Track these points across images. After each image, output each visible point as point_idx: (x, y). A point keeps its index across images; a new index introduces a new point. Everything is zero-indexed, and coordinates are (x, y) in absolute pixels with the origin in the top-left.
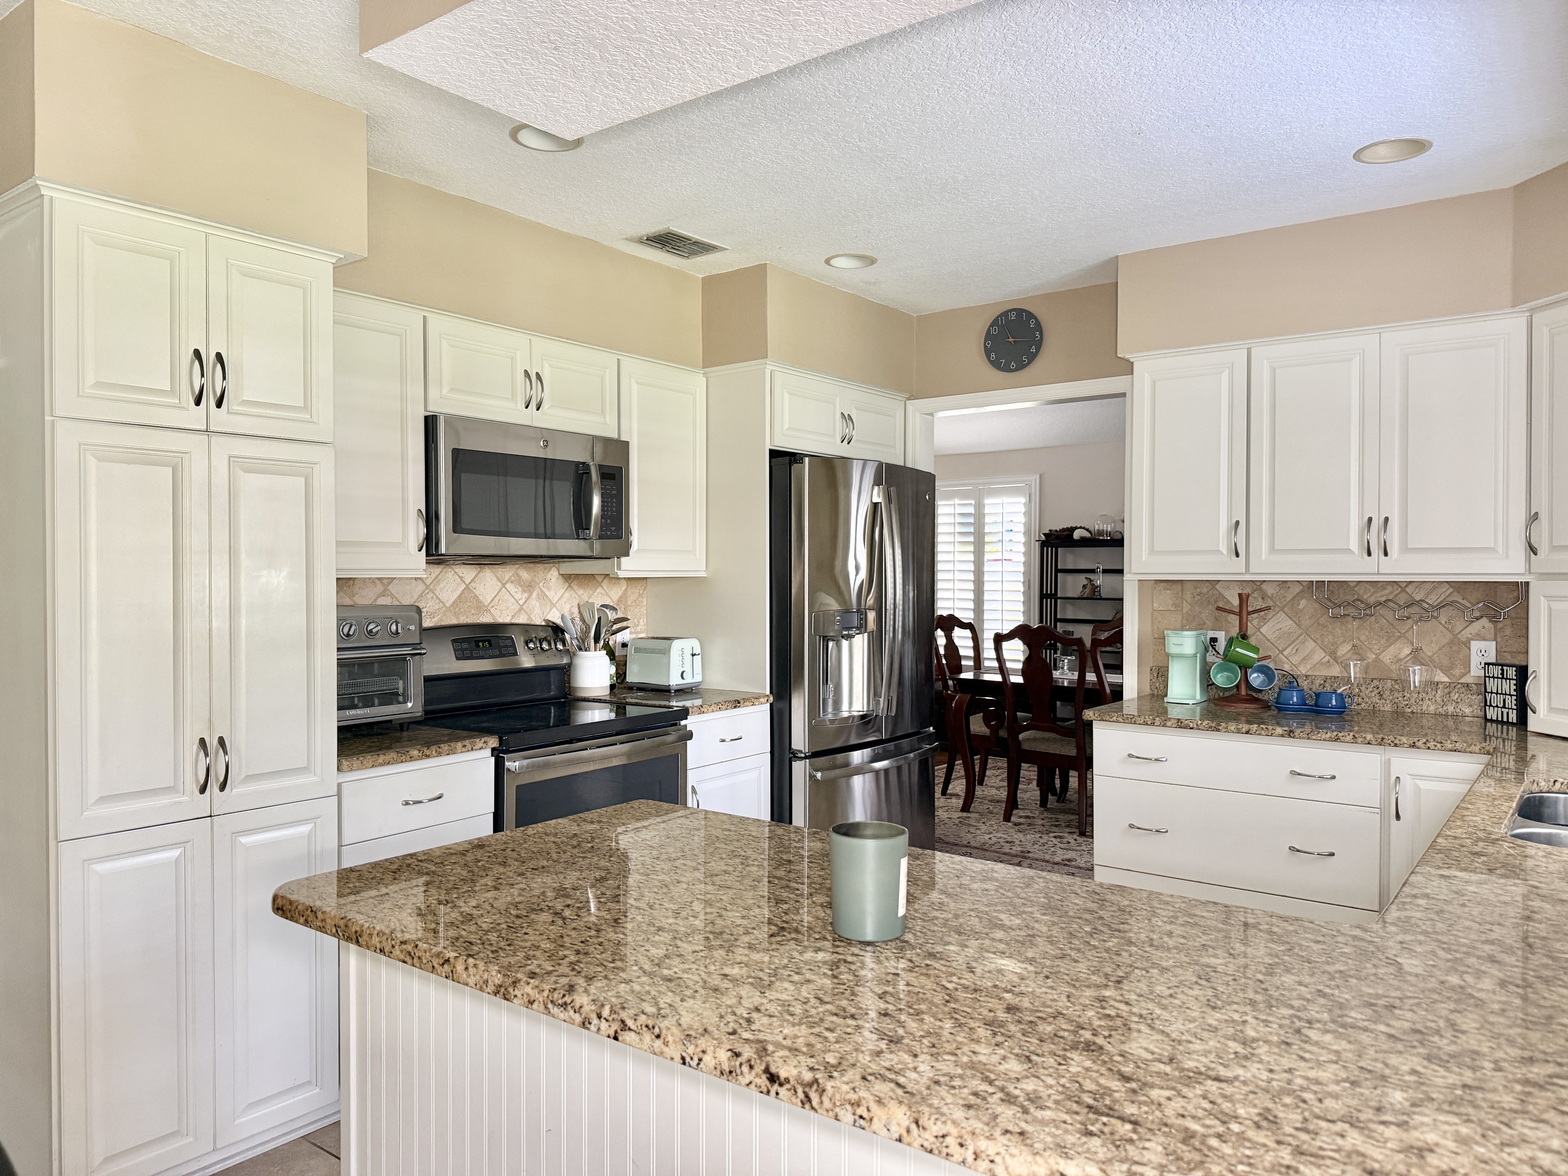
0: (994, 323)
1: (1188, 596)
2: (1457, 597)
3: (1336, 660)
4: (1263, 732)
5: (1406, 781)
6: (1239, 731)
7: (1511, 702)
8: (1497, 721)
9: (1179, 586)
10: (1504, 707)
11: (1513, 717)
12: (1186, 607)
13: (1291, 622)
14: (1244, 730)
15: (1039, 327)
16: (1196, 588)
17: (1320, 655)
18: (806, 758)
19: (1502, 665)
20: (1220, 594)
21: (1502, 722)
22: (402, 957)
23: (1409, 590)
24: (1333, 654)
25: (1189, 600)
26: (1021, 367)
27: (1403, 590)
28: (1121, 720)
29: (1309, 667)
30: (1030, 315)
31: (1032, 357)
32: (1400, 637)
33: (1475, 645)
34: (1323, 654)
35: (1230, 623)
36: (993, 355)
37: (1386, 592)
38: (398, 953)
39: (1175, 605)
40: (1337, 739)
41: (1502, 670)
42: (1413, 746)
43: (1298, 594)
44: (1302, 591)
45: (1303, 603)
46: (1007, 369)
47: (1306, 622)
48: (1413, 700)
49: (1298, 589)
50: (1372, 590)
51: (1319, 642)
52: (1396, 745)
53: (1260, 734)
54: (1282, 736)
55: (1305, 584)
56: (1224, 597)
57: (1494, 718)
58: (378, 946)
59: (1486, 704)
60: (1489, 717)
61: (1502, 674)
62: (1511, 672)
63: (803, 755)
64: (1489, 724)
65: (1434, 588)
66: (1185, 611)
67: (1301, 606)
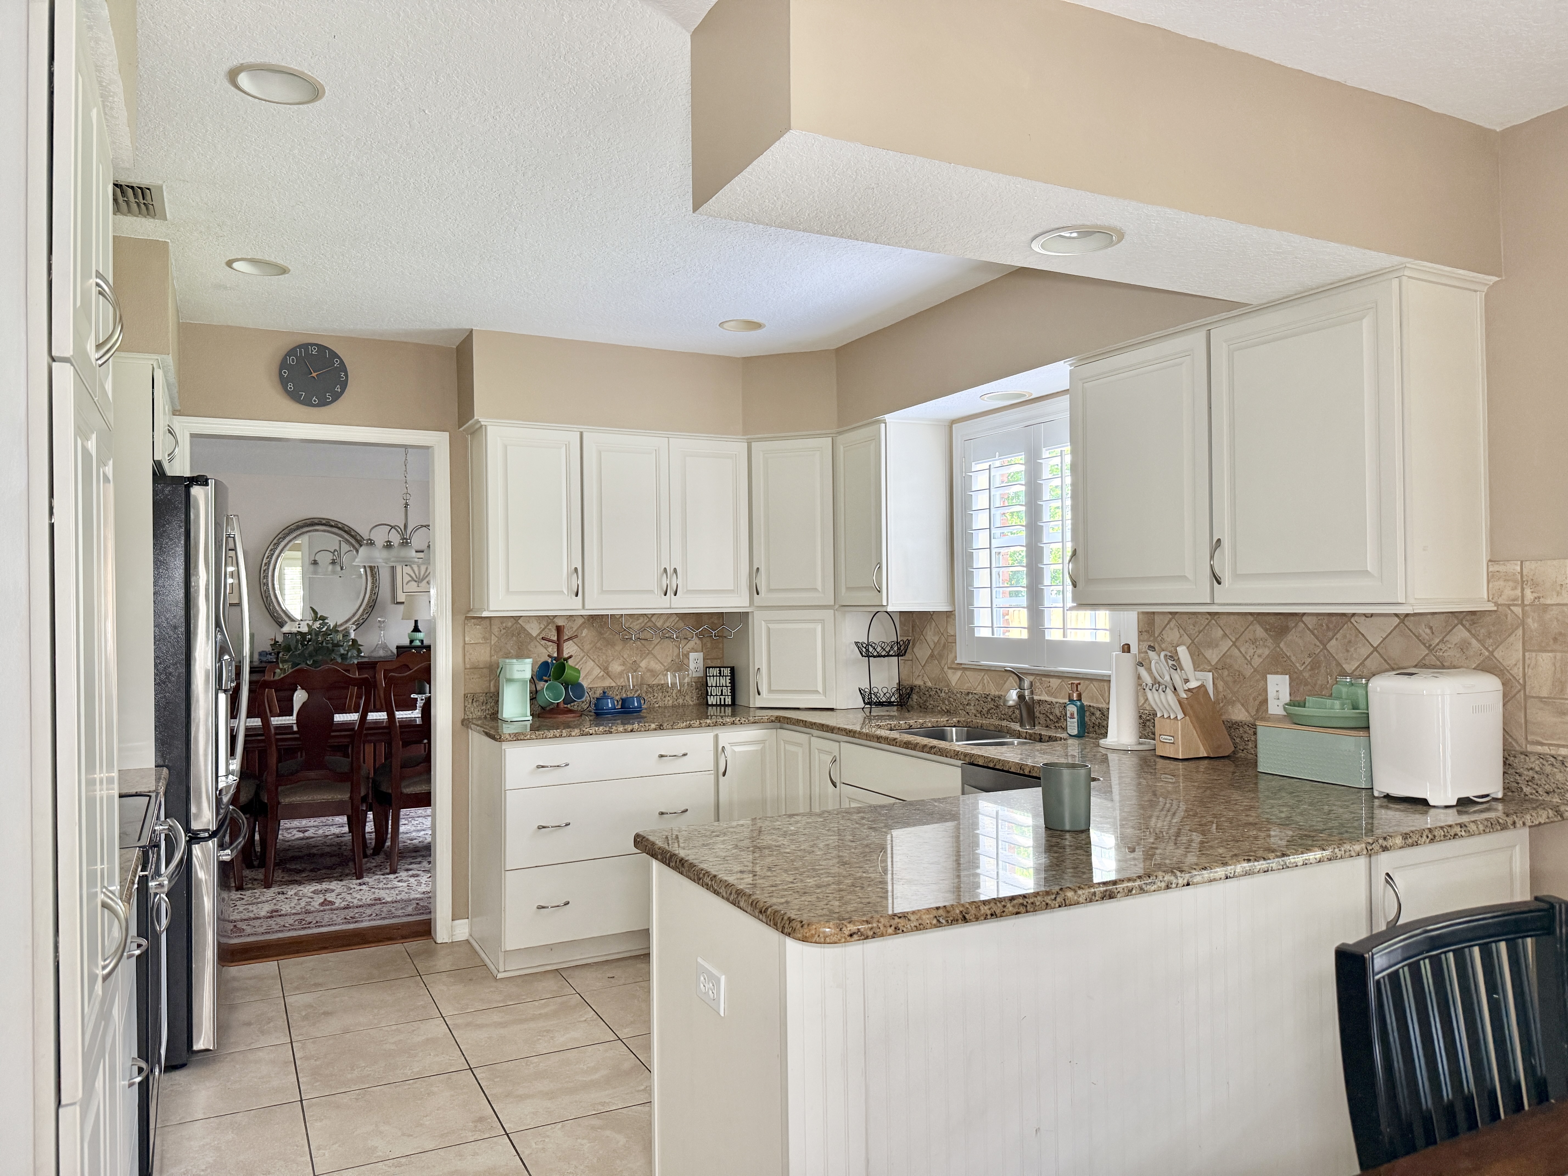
0: (291, 352)
1: (495, 630)
2: (681, 624)
3: (607, 674)
5: (728, 747)
7: (727, 691)
8: (716, 705)
9: (488, 621)
10: (722, 695)
11: (729, 701)
12: (494, 640)
13: (576, 647)
15: (343, 367)
16: (502, 623)
17: (597, 671)
18: (211, 837)
19: (720, 667)
20: (522, 627)
21: (720, 705)
23: (653, 619)
24: (606, 670)
25: (497, 634)
26: (323, 403)
27: (650, 620)
29: (589, 681)
30: (334, 355)
31: (336, 397)
32: (648, 654)
33: (692, 656)
34: (599, 671)
35: (530, 651)
36: (290, 386)
37: (640, 621)
39: (484, 638)
40: (690, 726)
41: (720, 671)
43: (581, 626)
44: (584, 623)
45: (585, 632)
46: (307, 403)
47: (587, 647)
48: (659, 698)
49: (581, 621)
50: (631, 620)
51: (596, 661)
52: (724, 725)
53: (640, 731)
54: (655, 729)
55: (585, 617)
56: (525, 630)
57: (714, 703)
59: (707, 694)
60: (710, 703)
61: (720, 673)
62: (727, 672)
63: (207, 835)
64: (710, 708)
65: (668, 618)
66: (493, 643)
67: (584, 634)
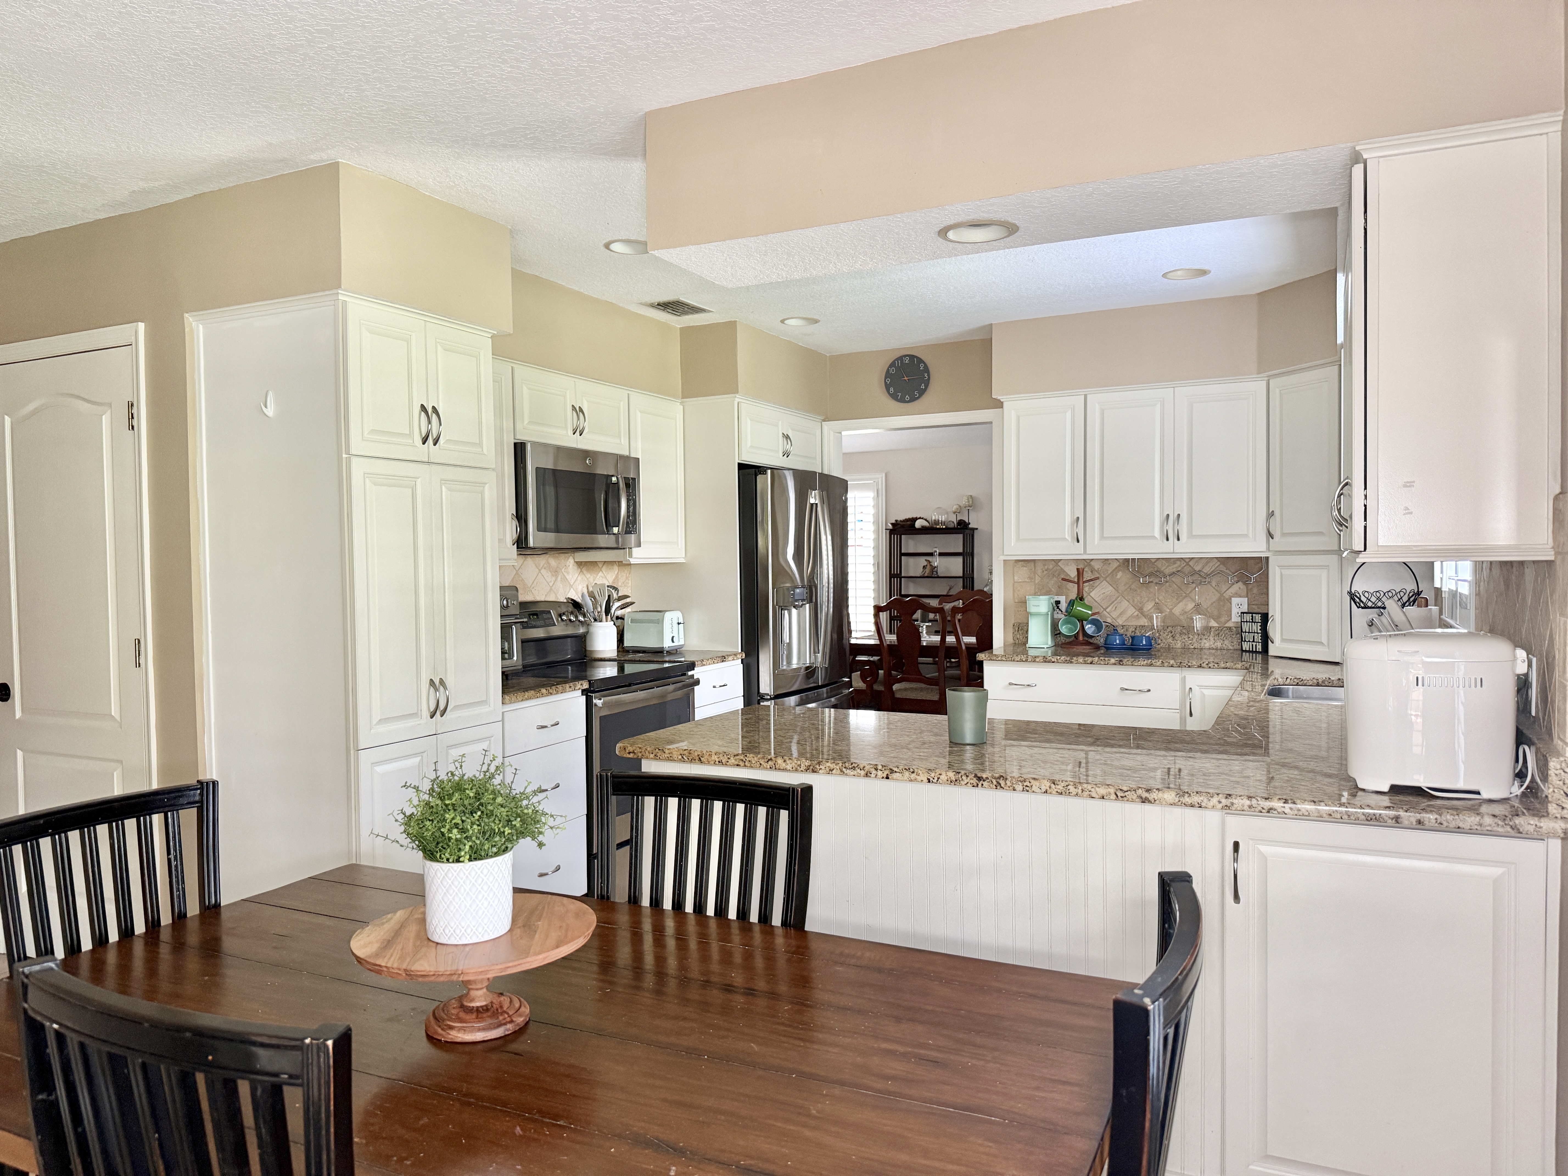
0: (892, 365)
1: (1039, 572)
2: (1223, 568)
3: (1142, 613)
4: (1102, 662)
5: (1196, 690)
6: (1085, 663)
7: (1258, 638)
8: (1249, 651)
9: (1032, 564)
10: (1254, 641)
11: (1259, 648)
12: (1038, 579)
13: (1111, 588)
14: (1089, 662)
15: (927, 370)
16: (1044, 565)
17: (1131, 611)
18: (773, 698)
19: (1252, 613)
20: (1062, 569)
21: (1252, 652)
22: (736, 763)
23: (1191, 563)
24: (1140, 610)
25: (1040, 574)
26: (913, 399)
27: (1188, 564)
28: (1004, 659)
29: (1124, 619)
30: (920, 361)
31: (922, 393)
32: (1186, 596)
33: (1235, 601)
34: (1134, 610)
35: (1069, 590)
36: (892, 389)
37: (1175, 566)
38: (733, 761)
39: (1030, 578)
40: (1151, 665)
41: (1252, 616)
42: (1200, 666)
43: (1116, 568)
44: (1119, 566)
45: (1120, 575)
46: (902, 400)
47: (1122, 588)
48: (1194, 640)
49: (1116, 564)
50: (1167, 564)
51: (1131, 601)
52: (1189, 667)
53: (1100, 664)
54: (1115, 664)
55: (1121, 561)
56: (1064, 571)
57: (1248, 649)
58: (717, 760)
59: (1242, 641)
60: (1244, 649)
61: (1252, 619)
62: (1258, 618)
63: (770, 697)
64: (1244, 653)
65: (1207, 563)
66: (1037, 582)
67: (1118, 577)
